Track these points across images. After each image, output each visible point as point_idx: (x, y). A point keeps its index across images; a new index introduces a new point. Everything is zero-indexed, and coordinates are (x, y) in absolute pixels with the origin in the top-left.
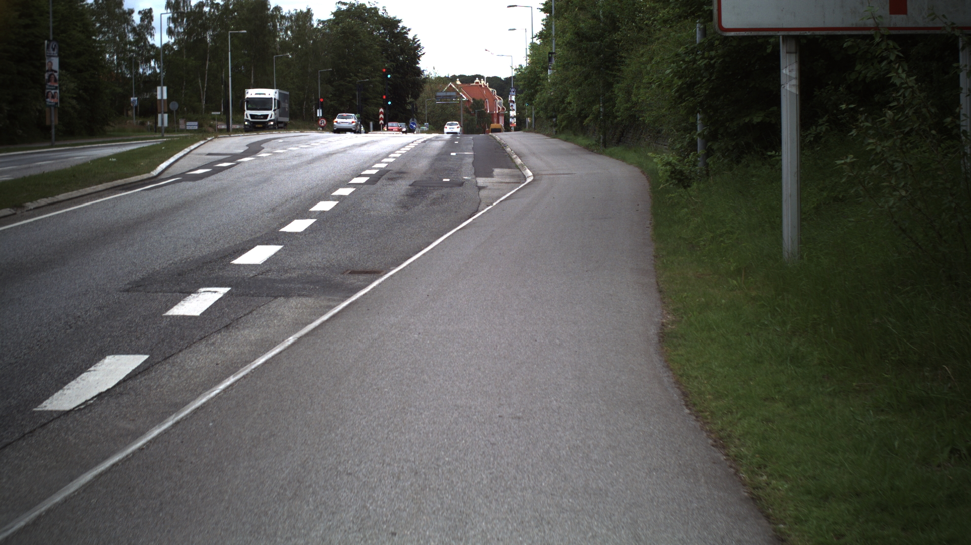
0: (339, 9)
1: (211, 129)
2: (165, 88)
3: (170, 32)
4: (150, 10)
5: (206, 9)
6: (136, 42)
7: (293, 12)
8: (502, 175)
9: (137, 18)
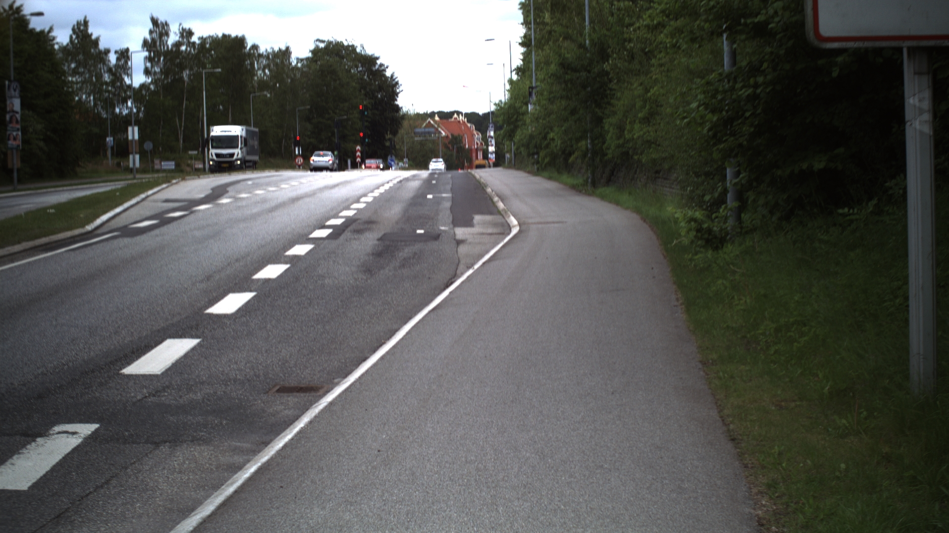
0: (317, 47)
1: (188, 169)
2: (136, 129)
3: (147, 72)
4: (127, 50)
5: (183, 48)
6: (113, 83)
7: (270, 50)
8: (484, 224)
9: (113, 58)
